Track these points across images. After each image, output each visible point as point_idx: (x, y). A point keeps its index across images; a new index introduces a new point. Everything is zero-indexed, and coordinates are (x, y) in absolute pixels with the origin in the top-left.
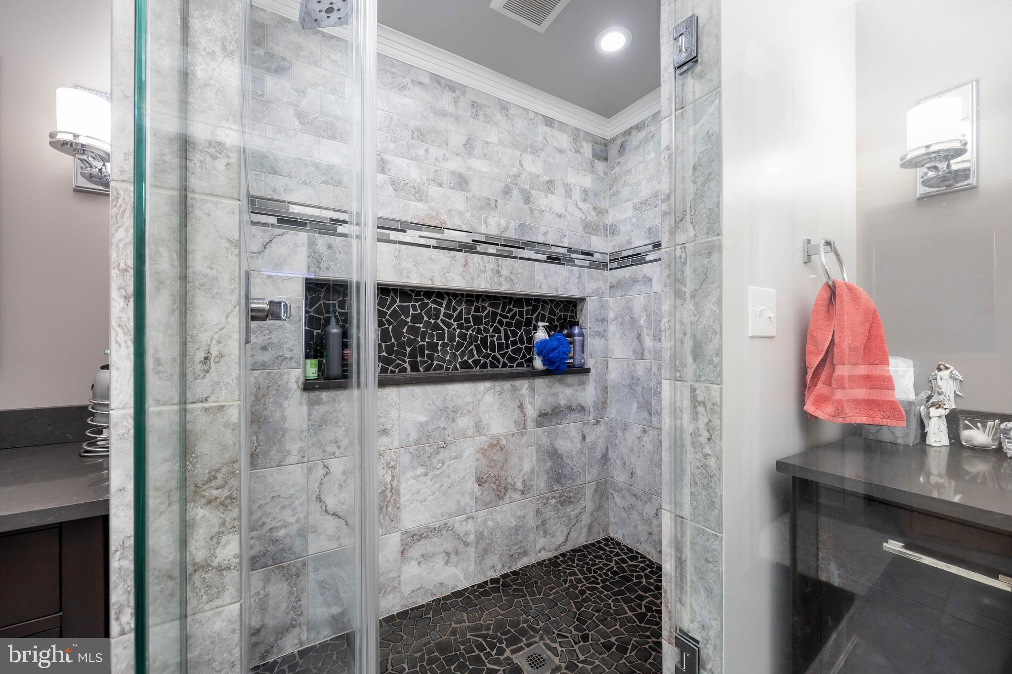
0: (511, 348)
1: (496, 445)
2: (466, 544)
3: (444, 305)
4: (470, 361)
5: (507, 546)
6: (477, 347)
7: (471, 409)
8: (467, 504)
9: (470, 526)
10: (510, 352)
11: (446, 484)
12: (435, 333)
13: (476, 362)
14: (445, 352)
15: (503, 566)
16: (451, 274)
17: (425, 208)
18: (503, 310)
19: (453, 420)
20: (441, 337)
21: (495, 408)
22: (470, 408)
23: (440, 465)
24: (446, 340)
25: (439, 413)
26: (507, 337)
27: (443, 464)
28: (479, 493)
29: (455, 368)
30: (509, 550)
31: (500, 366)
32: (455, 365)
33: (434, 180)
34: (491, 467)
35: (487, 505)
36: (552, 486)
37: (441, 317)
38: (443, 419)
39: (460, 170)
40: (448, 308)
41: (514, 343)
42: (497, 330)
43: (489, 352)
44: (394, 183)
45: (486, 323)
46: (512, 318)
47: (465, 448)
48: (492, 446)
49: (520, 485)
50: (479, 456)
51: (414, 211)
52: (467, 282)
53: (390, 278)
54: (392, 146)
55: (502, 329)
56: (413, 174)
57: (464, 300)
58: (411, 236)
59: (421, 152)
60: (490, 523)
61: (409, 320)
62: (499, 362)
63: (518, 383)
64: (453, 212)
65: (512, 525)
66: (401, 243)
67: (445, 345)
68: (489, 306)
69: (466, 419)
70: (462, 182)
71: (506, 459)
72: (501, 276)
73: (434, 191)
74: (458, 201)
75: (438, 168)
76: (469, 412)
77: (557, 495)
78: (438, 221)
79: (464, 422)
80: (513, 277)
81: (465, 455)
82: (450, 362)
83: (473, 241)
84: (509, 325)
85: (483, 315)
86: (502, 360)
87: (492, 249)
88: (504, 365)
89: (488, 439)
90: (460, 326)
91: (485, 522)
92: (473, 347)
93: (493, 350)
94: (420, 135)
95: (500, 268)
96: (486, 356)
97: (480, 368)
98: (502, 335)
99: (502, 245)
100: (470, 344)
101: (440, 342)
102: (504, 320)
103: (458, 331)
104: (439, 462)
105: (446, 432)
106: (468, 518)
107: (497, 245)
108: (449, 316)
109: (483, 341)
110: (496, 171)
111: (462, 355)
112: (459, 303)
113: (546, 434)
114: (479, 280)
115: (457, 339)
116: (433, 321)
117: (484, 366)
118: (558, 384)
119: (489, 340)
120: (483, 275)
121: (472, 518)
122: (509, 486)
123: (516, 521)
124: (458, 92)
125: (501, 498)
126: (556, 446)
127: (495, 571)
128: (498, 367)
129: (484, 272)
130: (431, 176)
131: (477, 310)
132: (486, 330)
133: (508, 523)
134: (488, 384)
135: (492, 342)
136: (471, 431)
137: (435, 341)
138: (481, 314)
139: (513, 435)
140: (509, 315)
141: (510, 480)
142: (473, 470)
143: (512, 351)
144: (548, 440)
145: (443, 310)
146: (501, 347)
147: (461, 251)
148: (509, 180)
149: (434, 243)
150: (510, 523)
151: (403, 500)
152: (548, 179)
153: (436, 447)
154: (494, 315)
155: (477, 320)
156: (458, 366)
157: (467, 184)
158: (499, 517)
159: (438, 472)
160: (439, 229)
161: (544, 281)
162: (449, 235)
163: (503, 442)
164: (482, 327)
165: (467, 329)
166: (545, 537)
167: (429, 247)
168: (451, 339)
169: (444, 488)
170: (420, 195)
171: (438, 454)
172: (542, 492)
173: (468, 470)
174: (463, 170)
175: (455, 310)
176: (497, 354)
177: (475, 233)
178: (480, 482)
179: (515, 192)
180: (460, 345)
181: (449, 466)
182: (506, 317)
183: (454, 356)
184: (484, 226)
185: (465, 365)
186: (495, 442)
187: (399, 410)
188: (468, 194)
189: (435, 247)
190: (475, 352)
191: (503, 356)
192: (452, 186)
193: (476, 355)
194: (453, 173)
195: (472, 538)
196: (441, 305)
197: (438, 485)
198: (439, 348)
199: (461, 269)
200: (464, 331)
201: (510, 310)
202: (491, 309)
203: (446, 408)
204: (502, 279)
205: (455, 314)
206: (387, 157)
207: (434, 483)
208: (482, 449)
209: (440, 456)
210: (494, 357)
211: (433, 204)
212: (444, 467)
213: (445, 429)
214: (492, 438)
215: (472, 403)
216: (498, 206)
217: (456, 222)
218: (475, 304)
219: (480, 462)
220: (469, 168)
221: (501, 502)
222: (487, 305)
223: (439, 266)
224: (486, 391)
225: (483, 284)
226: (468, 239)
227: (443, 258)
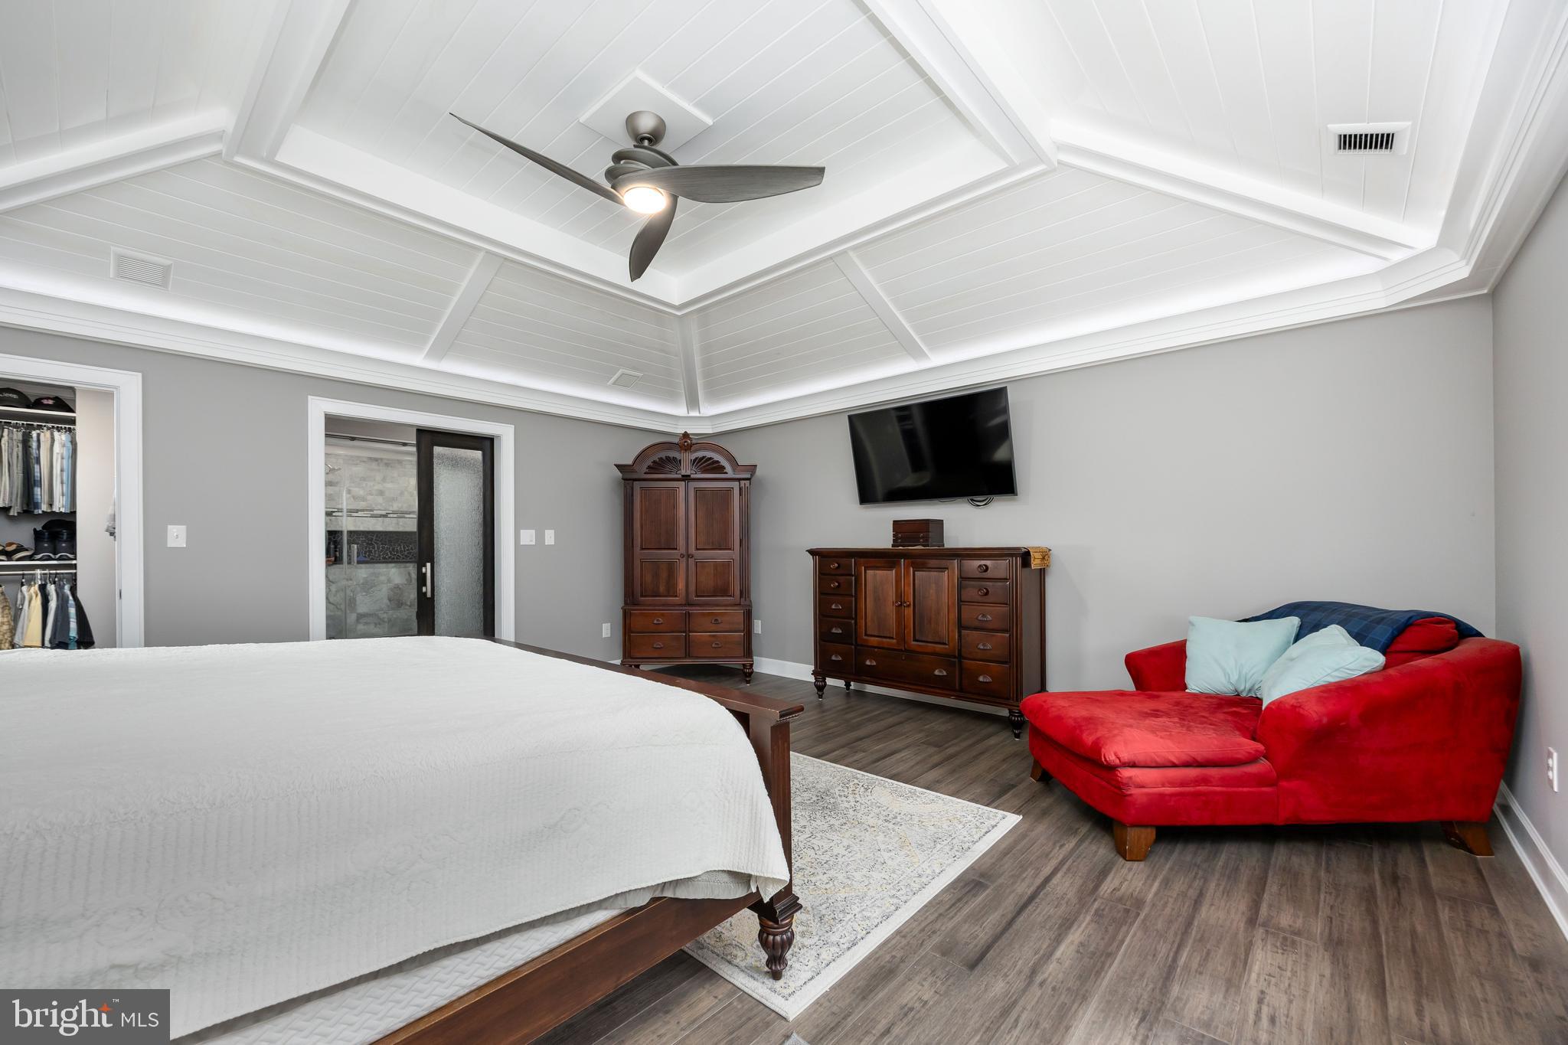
1: (397, 587)
2: (384, 621)
4: (386, 557)
6: (390, 552)
8: (384, 608)
9: (385, 615)
10: (405, 553)
11: (376, 598)
12: (371, 547)
13: (390, 557)
14: (375, 554)
16: (378, 526)
17: (367, 503)
18: (402, 537)
19: (378, 577)
20: (374, 548)
21: (395, 572)
22: (385, 574)
25: (372, 574)
26: (404, 548)
27: (374, 592)
28: (389, 604)
29: (380, 559)
33: (370, 493)
34: (395, 595)
35: (393, 609)
37: (374, 541)
38: (376, 576)
39: (381, 489)
40: (377, 536)
41: (408, 550)
44: (353, 497)
45: (394, 543)
47: (383, 587)
48: (395, 587)
49: (409, 603)
50: (390, 590)
51: (362, 505)
52: (384, 528)
53: (352, 528)
54: (353, 485)
55: (402, 545)
56: (362, 493)
57: (382, 534)
58: (360, 514)
59: (364, 485)
60: (395, 616)
61: (360, 542)
63: (408, 565)
64: (378, 504)
66: (356, 516)
67: (375, 551)
70: (381, 493)
71: (402, 593)
72: (399, 525)
73: (369, 497)
74: (380, 500)
75: (371, 489)
78: (372, 508)
79: (383, 578)
80: (405, 525)
81: (383, 590)
82: (377, 557)
83: (387, 513)
87: (395, 516)
88: (403, 558)
90: (382, 544)
94: (364, 479)
104: (372, 591)
105: (375, 581)
109: (393, 549)
115: (381, 549)
128: (400, 559)
129: (392, 524)
132: (394, 545)
134: (393, 565)
135: (397, 549)
136: (386, 581)
137: (371, 549)
138: (391, 539)
140: (405, 539)
141: (404, 600)
142: (387, 596)
147: (382, 517)
148: (403, 490)
149: (370, 515)
151: (358, 603)
153: (371, 586)
155: (390, 541)
159: (372, 595)
160: (371, 510)
162: (375, 512)
163: (401, 586)
168: (378, 548)
169: (375, 600)
170: (364, 499)
173: (385, 595)
178: (390, 600)
179: (406, 493)
181: (377, 593)
183: (380, 555)
191: (402, 555)
192: (377, 494)
193: (389, 554)
194: (377, 490)
195: (386, 620)
197: (372, 599)
199: (382, 524)
206: (351, 489)
208: (391, 588)
209: (373, 589)
211: (370, 502)
214: (395, 584)
217: (379, 507)
219: (390, 593)
221: (400, 609)
223: (372, 523)
224: (393, 567)
225: (391, 529)
226: (384, 513)
227: (373, 520)
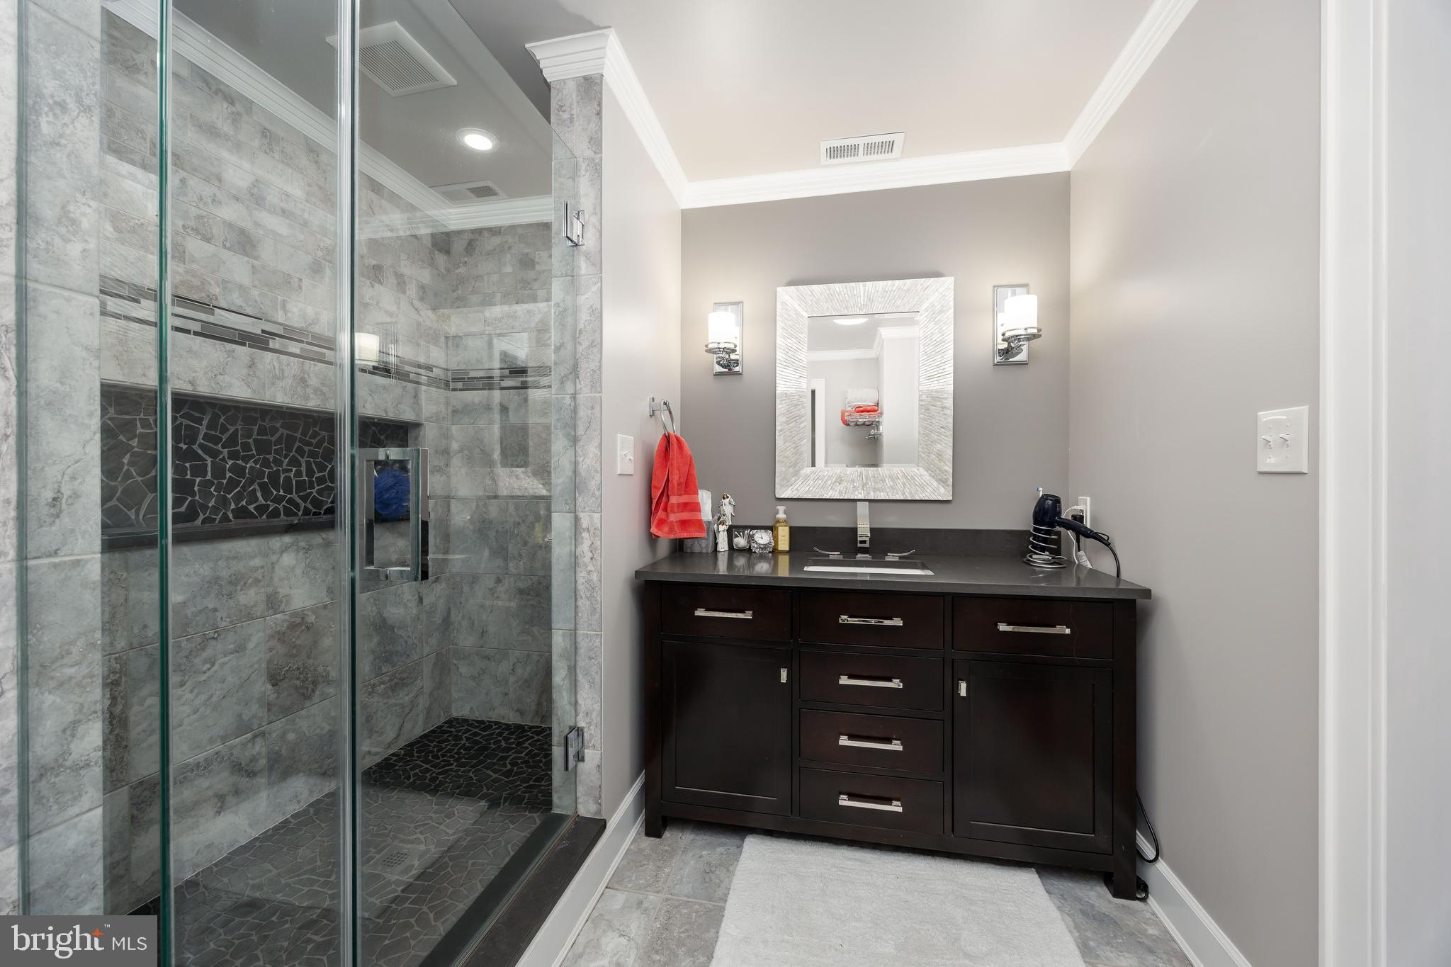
0: (317, 488)
1: (299, 623)
3: (205, 423)
4: (251, 508)
5: (317, 762)
6: (263, 487)
7: (260, 577)
8: (254, 716)
9: (259, 747)
10: (315, 494)
11: (218, 693)
12: (187, 465)
13: (261, 509)
14: (206, 495)
15: (311, 792)
16: (227, 378)
17: (181, 270)
18: (304, 434)
19: (229, 596)
21: (299, 571)
22: (259, 575)
23: (208, 666)
24: (209, 476)
25: (206, 586)
26: (310, 473)
27: (213, 664)
28: (272, 697)
29: (225, 518)
30: (320, 767)
31: (300, 513)
32: (225, 514)
33: (196, 230)
34: (292, 656)
35: (286, 711)
36: (380, 668)
37: (200, 440)
38: (213, 595)
39: (242, 224)
40: (212, 425)
41: (321, 481)
42: (295, 462)
43: (281, 493)
45: (277, 452)
46: (319, 445)
47: (251, 635)
48: (293, 626)
50: (274, 643)
52: (254, 391)
55: (303, 461)
57: (241, 416)
58: (150, 310)
60: (291, 736)
61: (135, 442)
62: (298, 507)
64: (229, 285)
65: (325, 732)
66: (127, 318)
67: (206, 485)
68: (283, 426)
69: (252, 592)
70: (245, 243)
71: (315, 642)
72: (307, 386)
73: (196, 247)
74: (238, 269)
75: (205, 213)
76: (257, 581)
77: (387, 679)
78: (203, 294)
79: (248, 595)
80: (325, 389)
81: (251, 645)
82: (215, 510)
83: (263, 331)
84: (313, 455)
85: (273, 439)
86: (302, 505)
87: (291, 347)
88: (307, 512)
89: (287, 617)
90: (233, 455)
91: (283, 737)
92: (255, 486)
93: (288, 489)
95: (306, 376)
96: (278, 500)
97: (268, 517)
98: (303, 469)
99: (308, 343)
100: (251, 482)
101: (198, 480)
102: (306, 448)
103: (230, 462)
104: (205, 662)
105: (219, 615)
106: (255, 737)
107: (301, 342)
108: (216, 440)
109: (274, 478)
110: (301, 237)
111: (238, 498)
112: (232, 420)
113: (371, 600)
114: (273, 389)
115: (228, 475)
116: (185, 447)
117: (275, 514)
118: (388, 533)
119: (282, 476)
120: (280, 384)
121: (263, 734)
122: (320, 678)
123: (330, 725)
124: (239, 107)
125: (307, 697)
126: (385, 615)
127: (299, 802)
128: (297, 514)
129: (282, 378)
130: (192, 223)
131: (262, 431)
132: (278, 462)
133: (318, 731)
134: (287, 539)
135: (288, 479)
136: (260, 608)
137: (188, 477)
138: (269, 437)
139: (325, 607)
140: (314, 441)
141: (321, 669)
142: (264, 665)
143: (318, 492)
144: (374, 608)
145: (203, 429)
146: (301, 486)
147: (244, 345)
148: (320, 254)
149: (197, 327)
150: (322, 729)
151: (134, 733)
152: (374, 262)
153: (199, 640)
154: (290, 441)
155: (263, 447)
156: (231, 516)
157: (254, 247)
158: (304, 724)
159: (204, 677)
160: (204, 306)
161: (370, 399)
162: (221, 318)
163: (310, 619)
164: (271, 458)
165: (246, 459)
166: (370, 737)
167: (188, 332)
168: (219, 472)
169: (215, 699)
171: (203, 649)
172: (367, 678)
173: (256, 666)
174: (247, 224)
175: (224, 430)
176: (294, 496)
177: (267, 321)
178: (276, 679)
179: (328, 272)
180: (233, 484)
181: (224, 664)
182: (309, 444)
183: (224, 502)
184: (280, 313)
185: (242, 513)
186: (298, 620)
187: (127, 589)
188: (256, 262)
189: (196, 333)
190: (259, 495)
191: (304, 499)
192: (228, 245)
193: (261, 498)
194: (230, 225)
195: (261, 763)
196: (199, 421)
197: (203, 697)
198: (196, 488)
199: (245, 371)
200: (240, 462)
201: (314, 435)
202: (285, 432)
203: (218, 577)
204: (309, 391)
205: (224, 437)
207: (197, 695)
208: (278, 632)
209: (208, 652)
210: (291, 501)
211: (194, 266)
212: (215, 668)
213: (215, 610)
214: (295, 614)
215: (262, 567)
216: (304, 288)
217: (237, 300)
218: (259, 422)
219: (274, 652)
220: (257, 224)
221: (308, 704)
222: (278, 425)
223: (205, 363)
224: (285, 549)
225: (280, 396)
226: (255, 328)
227: (213, 351)
